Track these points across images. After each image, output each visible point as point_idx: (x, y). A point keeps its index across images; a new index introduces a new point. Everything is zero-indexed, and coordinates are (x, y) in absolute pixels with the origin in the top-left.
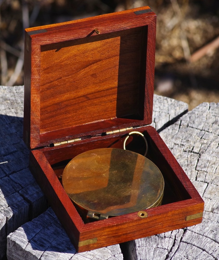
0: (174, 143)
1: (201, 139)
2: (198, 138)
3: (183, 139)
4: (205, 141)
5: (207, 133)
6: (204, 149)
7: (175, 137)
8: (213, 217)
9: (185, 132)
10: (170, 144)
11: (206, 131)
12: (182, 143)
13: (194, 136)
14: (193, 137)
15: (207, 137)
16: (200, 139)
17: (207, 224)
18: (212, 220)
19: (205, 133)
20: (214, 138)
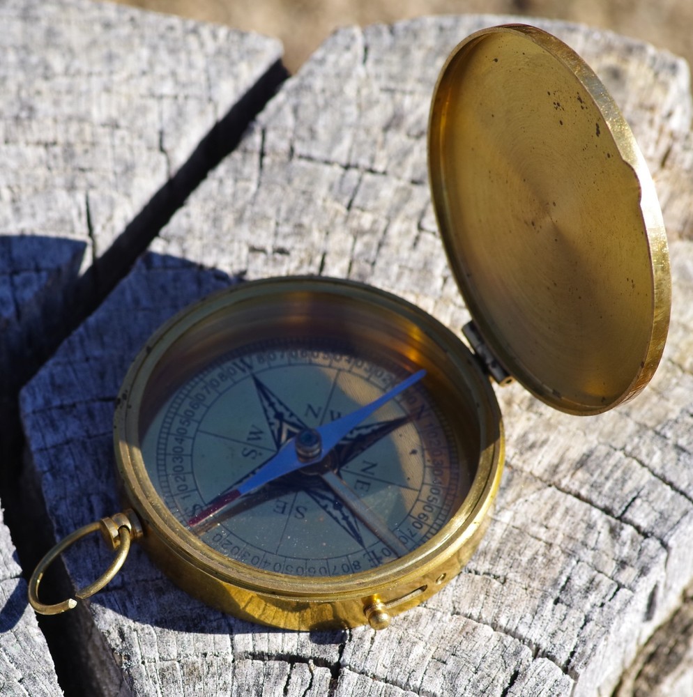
0: (247, 243)
1: (351, 213)
2: (338, 206)
3: (281, 222)
4: (366, 220)
5: (368, 177)
6: (366, 257)
7: (248, 214)
9: (286, 185)
10: (235, 255)
11: (362, 170)
12: (281, 243)
13: (320, 202)
14: (316, 205)
15: (372, 197)
16: (345, 211)
17: (417, 630)
18: (432, 607)
19: (360, 180)
20: (396, 200)
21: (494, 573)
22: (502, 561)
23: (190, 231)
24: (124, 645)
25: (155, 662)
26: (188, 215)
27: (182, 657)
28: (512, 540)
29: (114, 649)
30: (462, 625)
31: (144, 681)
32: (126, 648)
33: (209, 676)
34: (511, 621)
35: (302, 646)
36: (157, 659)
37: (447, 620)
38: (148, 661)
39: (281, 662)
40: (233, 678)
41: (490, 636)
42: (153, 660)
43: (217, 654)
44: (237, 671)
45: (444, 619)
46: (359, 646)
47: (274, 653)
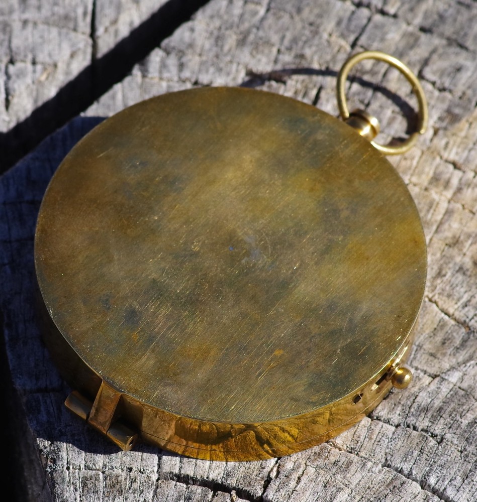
0: (246, 67)
1: (354, 52)
2: (343, 43)
3: (283, 49)
5: (378, 18)
6: (361, 97)
7: (251, 37)
8: (371, 439)
9: (294, 14)
10: (231, 76)
11: (374, 10)
13: (325, 36)
14: (321, 38)
15: (378, 39)
16: (348, 48)
17: (344, 477)
18: (364, 455)
19: (369, 20)
20: (401, 45)
21: (432, 431)
22: (442, 421)
23: (191, 46)
24: (52, 448)
25: (80, 469)
26: (192, 30)
27: (107, 469)
28: (456, 401)
29: (41, 451)
30: (390, 478)
31: (66, 487)
32: (54, 451)
33: (131, 491)
34: (440, 481)
35: (228, 475)
36: (82, 466)
37: (377, 471)
38: (73, 468)
39: (204, 488)
40: (153, 497)
41: (417, 493)
42: (78, 467)
43: (142, 470)
44: (159, 490)
45: (373, 470)
46: (284, 484)
47: (199, 477)
